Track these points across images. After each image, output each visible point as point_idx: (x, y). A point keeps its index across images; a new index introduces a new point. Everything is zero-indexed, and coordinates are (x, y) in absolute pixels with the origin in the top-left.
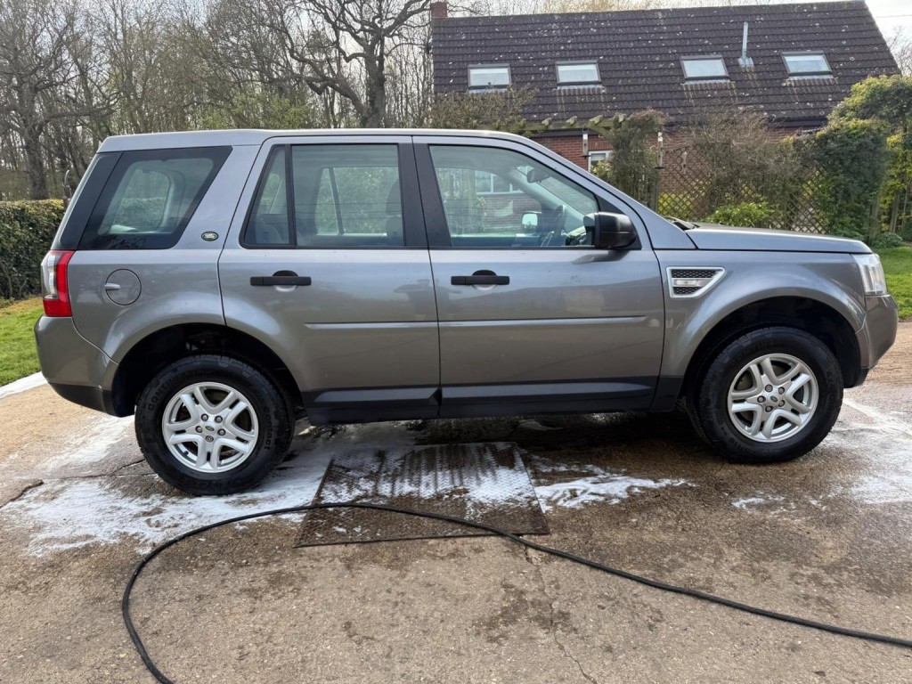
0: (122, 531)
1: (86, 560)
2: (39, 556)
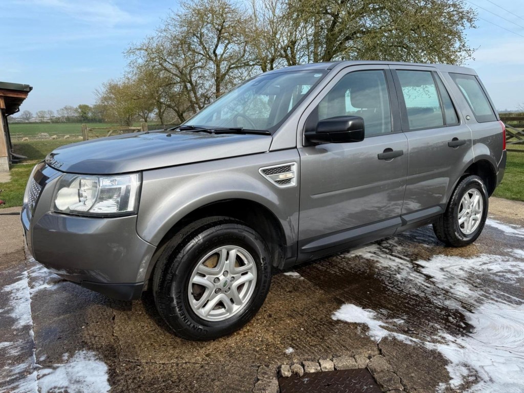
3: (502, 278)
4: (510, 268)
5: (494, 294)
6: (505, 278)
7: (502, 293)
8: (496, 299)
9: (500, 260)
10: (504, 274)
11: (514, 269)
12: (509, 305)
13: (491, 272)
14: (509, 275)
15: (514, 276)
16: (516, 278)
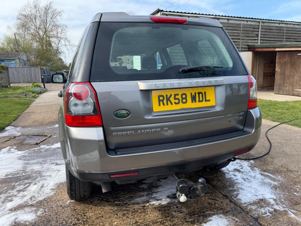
0: (251, 170)
1: (268, 168)
2: (280, 176)
3: (24, 183)
4: (25, 193)
5: (21, 173)
6: (23, 184)
7: (18, 176)
8: (18, 172)
9: (36, 195)
10: (25, 187)
11: (21, 194)
12: (11, 172)
13: (33, 184)
14: (22, 187)
15: (18, 188)
16: (16, 188)
